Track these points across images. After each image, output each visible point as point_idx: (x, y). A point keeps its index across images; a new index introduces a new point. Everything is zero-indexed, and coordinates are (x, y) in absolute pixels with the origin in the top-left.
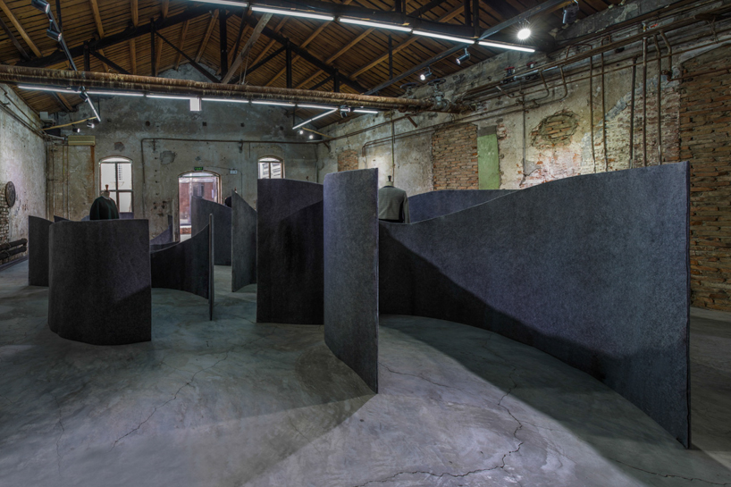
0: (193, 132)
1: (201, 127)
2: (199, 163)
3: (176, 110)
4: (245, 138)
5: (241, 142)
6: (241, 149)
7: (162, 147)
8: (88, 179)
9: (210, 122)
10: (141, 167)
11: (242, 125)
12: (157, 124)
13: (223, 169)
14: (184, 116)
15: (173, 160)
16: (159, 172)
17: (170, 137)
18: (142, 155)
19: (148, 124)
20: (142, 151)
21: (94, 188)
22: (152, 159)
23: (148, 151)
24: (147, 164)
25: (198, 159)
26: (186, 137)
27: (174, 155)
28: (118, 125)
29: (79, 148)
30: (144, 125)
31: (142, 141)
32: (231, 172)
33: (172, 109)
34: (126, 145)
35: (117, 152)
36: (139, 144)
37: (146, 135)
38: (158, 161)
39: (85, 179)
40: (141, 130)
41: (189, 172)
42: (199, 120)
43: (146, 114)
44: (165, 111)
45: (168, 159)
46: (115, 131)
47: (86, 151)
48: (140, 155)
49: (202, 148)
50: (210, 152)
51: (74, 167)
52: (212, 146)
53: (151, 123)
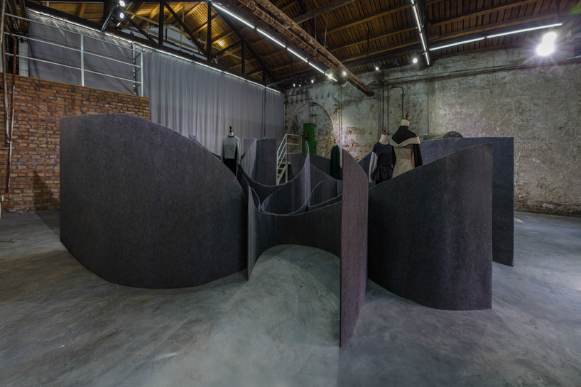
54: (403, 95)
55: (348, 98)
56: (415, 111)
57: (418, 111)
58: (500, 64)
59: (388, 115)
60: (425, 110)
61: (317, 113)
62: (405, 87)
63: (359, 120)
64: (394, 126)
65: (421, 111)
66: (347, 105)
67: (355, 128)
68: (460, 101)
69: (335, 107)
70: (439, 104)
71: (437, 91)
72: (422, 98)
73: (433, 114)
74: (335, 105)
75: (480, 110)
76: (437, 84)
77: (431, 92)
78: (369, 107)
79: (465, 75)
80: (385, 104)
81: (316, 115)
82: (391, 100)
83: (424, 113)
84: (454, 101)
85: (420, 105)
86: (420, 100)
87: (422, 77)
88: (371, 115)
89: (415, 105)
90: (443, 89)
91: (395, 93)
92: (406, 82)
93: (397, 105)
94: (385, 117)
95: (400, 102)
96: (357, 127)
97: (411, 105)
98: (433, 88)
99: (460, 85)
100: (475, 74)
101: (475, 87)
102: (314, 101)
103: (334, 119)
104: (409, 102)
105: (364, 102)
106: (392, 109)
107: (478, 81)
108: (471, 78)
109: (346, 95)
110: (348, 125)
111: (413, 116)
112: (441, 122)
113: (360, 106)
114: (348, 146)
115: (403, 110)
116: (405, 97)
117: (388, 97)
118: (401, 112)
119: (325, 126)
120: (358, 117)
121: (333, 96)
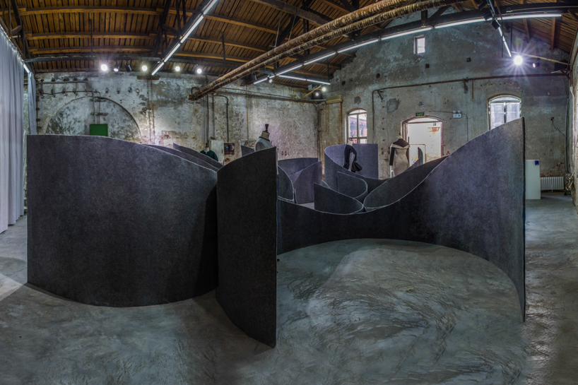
0: (415, 76)
1: (424, 69)
2: (422, 109)
3: (401, 56)
4: (471, 75)
5: (466, 80)
6: (466, 88)
7: (389, 96)
8: (339, 129)
9: (433, 62)
10: (372, 116)
11: (469, 60)
12: (385, 74)
13: (447, 112)
14: (408, 61)
15: (397, 107)
16: (385, 119)
17: (395, 85)
18: (373, 105)
19: (378, 75)
20: (373, 102)
21: (342, 136)
22: (380, 108)
23: (377, 100)
24: (377, 113)
25: (421, 104)
26: (410, 83)
27: (398, 102)
28: (357, 83)
29: (334, 105)
30: (375, 78)
31: (373, 93)
32: (455, 116)
33: (397, 57)
34: (362, 99)
35: (356, 105)
36: (371, 96)
37: (376, 87)
38: (385, 109)
39: (337, 130)
40: (373, 83)
41: (412, 119)
42: (422, 62)
43: (377, 67)
44: (392, 60)
45: (393, 106)
46: (355, 88)
47: (338, 107)
48: (371, 106)
49: (425, 92)
50: (432, 96)
51: (331, 121)
52: (434, 88)
53: (381, 74)
54: (227, 104)
55: (164, 98)
56: (238, 120)
57: (240, 121)
58: (286, 95)
59: (213, 121)
60: (245, 120)
61: (108, 111)
62: (229, 97)
63: (179, 124)
64: (219, 131)
65: (243, 120)
66: (161, 106)
67: (173, 132)
68: (268, 116)
69: (142, 107)
70: (255, 116)
71: (254, 106)
72: (243, 110)
73: (251, 124)
74: (143, 104)
75: (279, 124)
76: (254, 101)
77: (249, 106)
78: (192, 111)
79: (271, 98)
80: (210, 111)
81: (106, 114)
82: (216, 107)
83: (245, 122)
84: (264, 116)
85: (242, 115)
86: (241, 111)
87: (242, 92)
88: (195, 120)
89: (237, 115)
90: (258, 105)
91: (220, 101)
92: (231, 93)
93: (221, 112)
94: (210, 123)
95: (225, 111)
96: (177, 131)
97: (234, 114)
98: (251, 103)
99: (268, 104)
100: (275, 99)
101: (275, 108)
102: (102, 96)
103: (140, 121)
104: (232, 112)
105: (185, 105)
106: (217, 116)
107: (277, 104)
108: (273, 101)
109: (160, 93)
110: (164, 129)
111: (236, 124)
112: (256, 131)
113: (180, 108)
115: (227, 117)
116: (229, 107)
117: (213, 103)
118: (226, 119)
119: (122, 128)
120: (178, 120)
121: (138, 93)
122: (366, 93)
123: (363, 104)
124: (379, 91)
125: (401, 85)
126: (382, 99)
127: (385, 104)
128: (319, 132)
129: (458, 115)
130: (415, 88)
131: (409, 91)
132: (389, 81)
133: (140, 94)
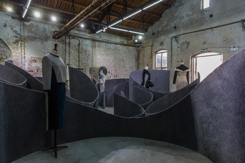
0: (202, 24)
1: (208, 19)
2: (205, 46)
3: (191, 13)
5: (244, 21)
6: (244, 27)
7: (182, 40)
8: (150, 62)
9: (215, 13)
10: (170, 54)
12: (180, 26)
13: (226, 47)
14: (196, 15)
15: (188, 46)
16: (179, 55)
17: (187, 32)
18: (171, 47)
19: (175, 27)
20: (171, 44)
21: (152, 67)
22: (176, 48)
23: (174, 43)
24: (174, 51)
25: (205, 43)
26: (197, 30)
27: (188, 43)
28: (162, 33)
29: (148, 48)
30: (173, 29)
31: (172, 39)
32: (232, 49)
33: (189, 13)
34: (165, 43)
35: (161, 47)
36: (170, 40)
37: (174, 34)
38: (179, 48)
40: (172, 32)
41: (199, 54)
42: (207, 14)
43: (175, 22)
44: (185, 16)
45: (185, 46)
46: (161, 36)
47: (150, 49)
48: (170, 47)
49: (208, 34)
50: (214, 36)
51: (146, 57)
52: (216, 31)
53: (177, 26)
54: (79, 44)
55: (33, 35)
56: (86, 54)
57: (88, 55)
58: (118, 41)
59: (69, 54)
60: (91, 54)
62: (80, 40)
64: (72, 61)
65: (89, 55)
66: (31, 40)
67: (39, 58)
68: (106, 53)
69: (15, 39)
70: (97, 53)
71: (97, 47)
72: (90, 49)
73: (95, 58)
74: (17, 37)
75: (113, 59)
76: (97, 43)
77: (94, 47)
79: (108, 43)
80: (67, 47)
82: (71, 45)
83: (91, 56)
84: (103, 53)
85: (89, 52)
86: (89, 49)
87: (90, 38)
89: (86, 51)
90: (99, 46)
91: (74, 42)
92: (82, 38)
93: (75, 49)
94: (67, 55)
95: (78, 48)
97: (84, 51)
98: (95, 45)
99: (106, 46)
100: (111, 43)
101: (111, 49)
103: (13, 48)
104: (82, 49)
105: (49, 41)
106: (72, 51)
107: (112, 46)
108: (109, 44)
109: (30, 31)
110: (32, 56)
111: (85, 57)
112: (98, 62)
113: (45, 43)
114: (32, 71)
115: (79, 52)
116: (81, 46)
117: (69, 43)
118: (78, 54)
120: (43, 51)
121: (12, 29)
122: (167, 39)
123: (165, 46)
124: (176, 37)
125: (191, 31)
126: (177, 42)
127: (179, 45)
128: (138, 64)
129: (235, 48)
130: (201, 32)
131: (196, 35)
132: (183, 30)
133: (14, 29)
